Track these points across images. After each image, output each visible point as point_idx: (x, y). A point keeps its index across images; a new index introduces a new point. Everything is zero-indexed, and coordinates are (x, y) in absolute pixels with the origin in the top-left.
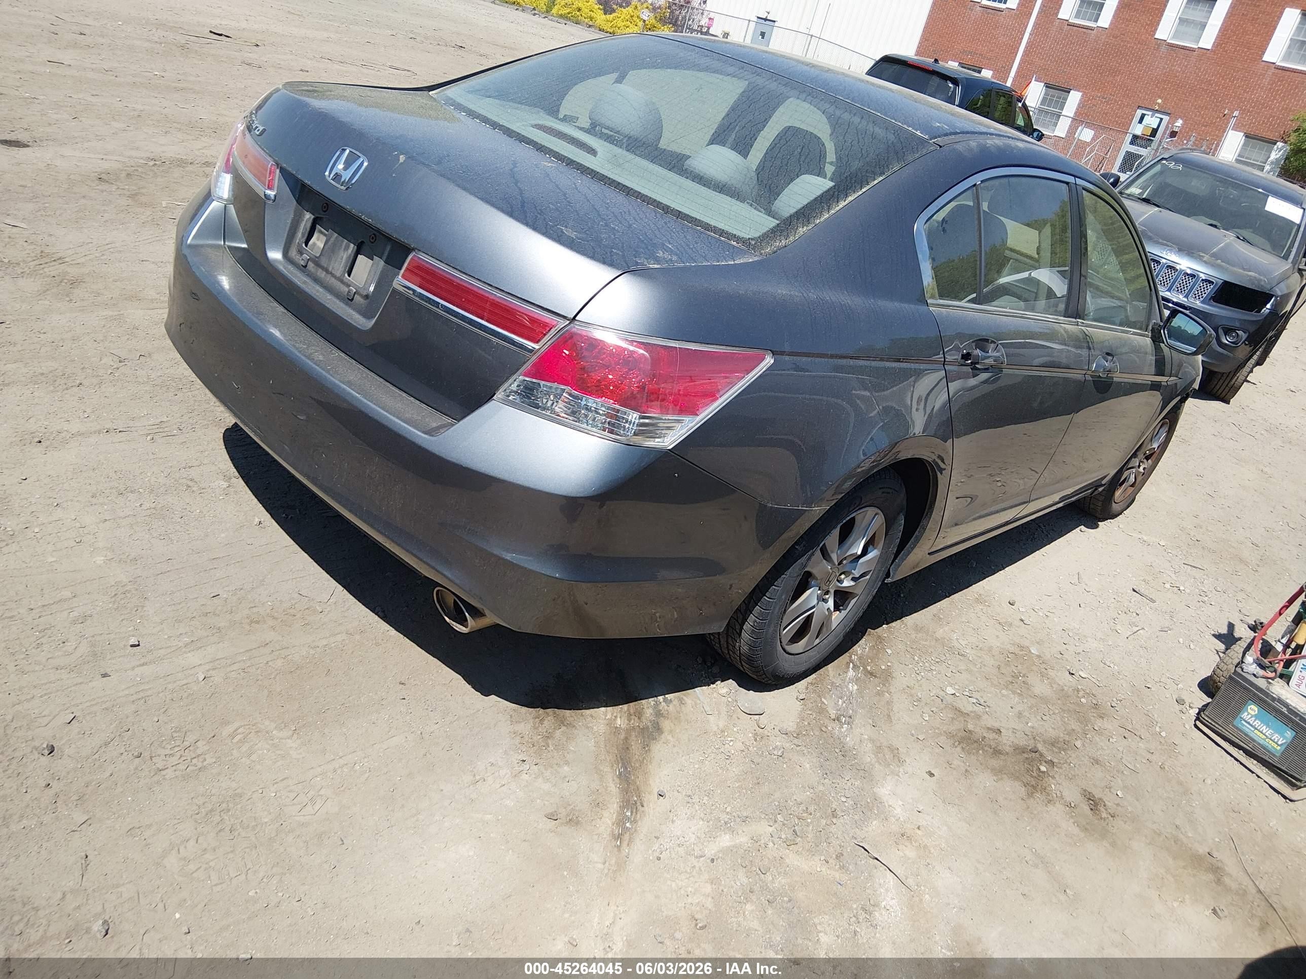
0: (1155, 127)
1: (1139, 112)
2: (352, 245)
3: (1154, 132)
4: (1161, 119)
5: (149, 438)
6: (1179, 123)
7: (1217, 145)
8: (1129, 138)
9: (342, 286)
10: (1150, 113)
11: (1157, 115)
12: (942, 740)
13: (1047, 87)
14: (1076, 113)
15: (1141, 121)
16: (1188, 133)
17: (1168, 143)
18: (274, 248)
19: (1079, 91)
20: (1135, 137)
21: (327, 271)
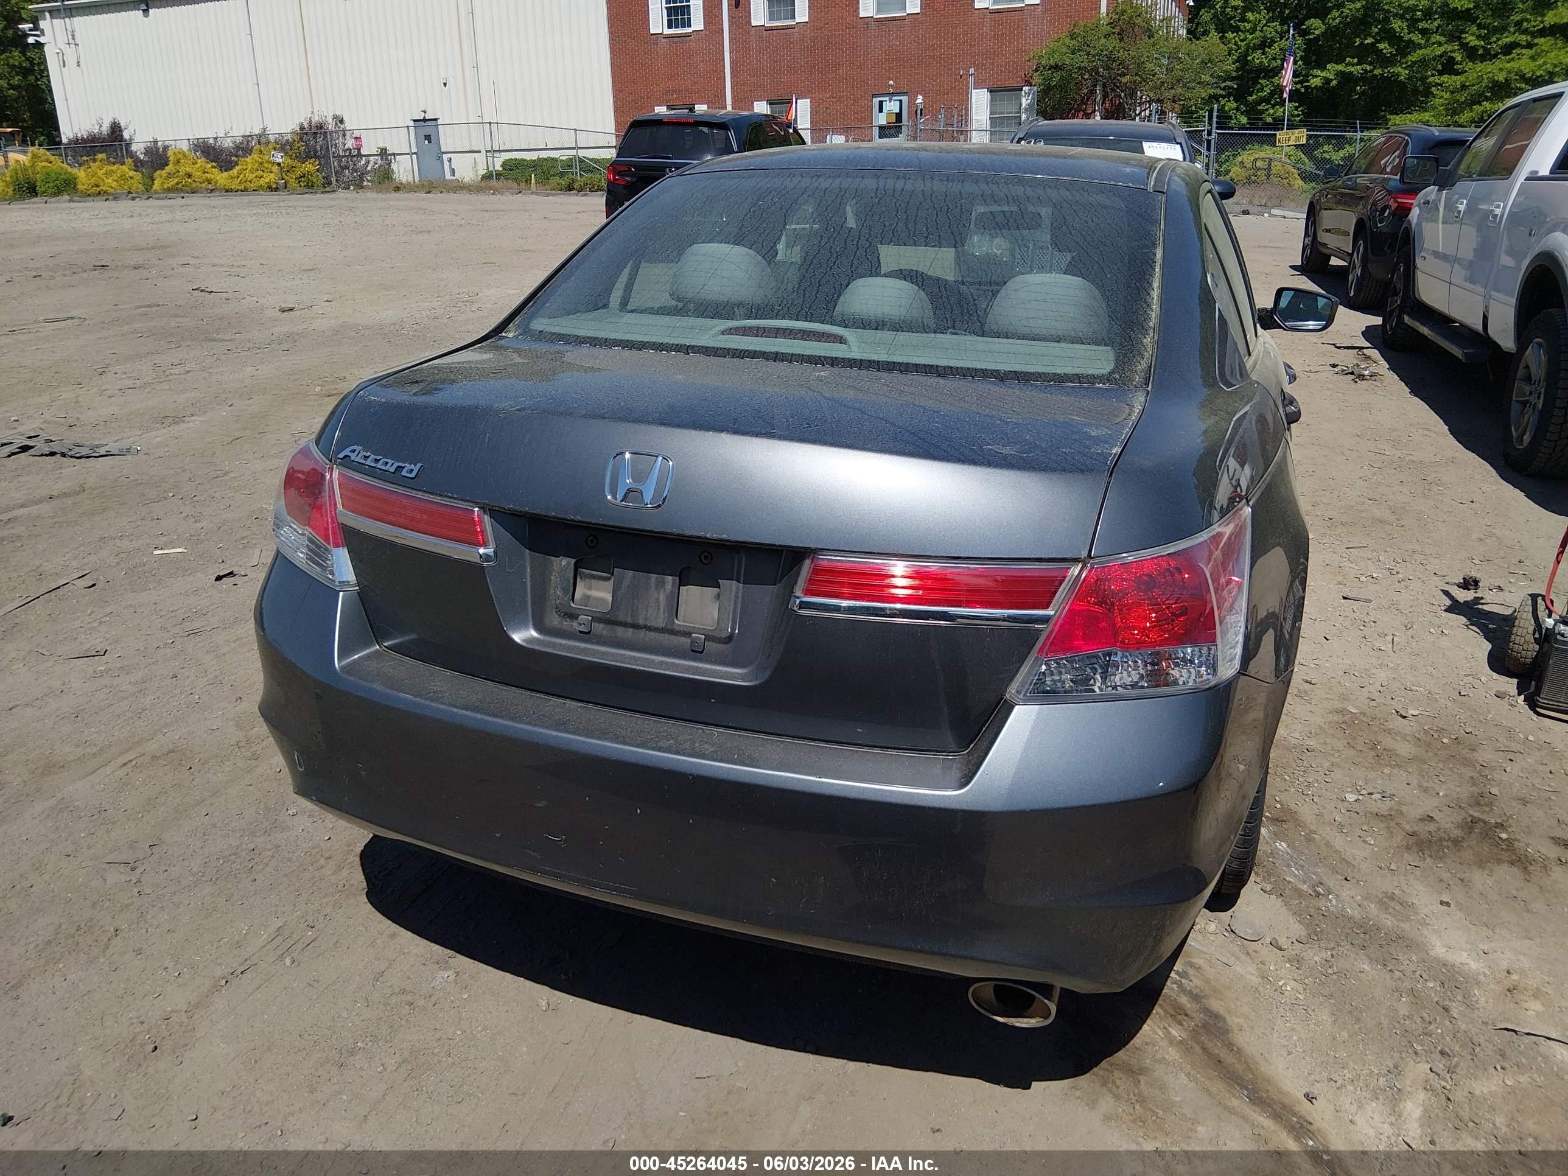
0: (898, 111)
1: (876, 101)
2: (669, 578)
3: (899, 116)
4: (901, 101)
5: (288, 961)
6: (920, 100)
7: (967, 109)
8: (876, 132)
9: (673, 638)
10: (887, 98)
11: (894, 98)
12: (1409, 858)
13: (770, 104)
14: (812, 122)
15: (881, 110)
16: (932, 106)
17: (923, 123)
18: (521, 625)
19: (806, 98)
20: (881, 128)
21: (635, 626)
